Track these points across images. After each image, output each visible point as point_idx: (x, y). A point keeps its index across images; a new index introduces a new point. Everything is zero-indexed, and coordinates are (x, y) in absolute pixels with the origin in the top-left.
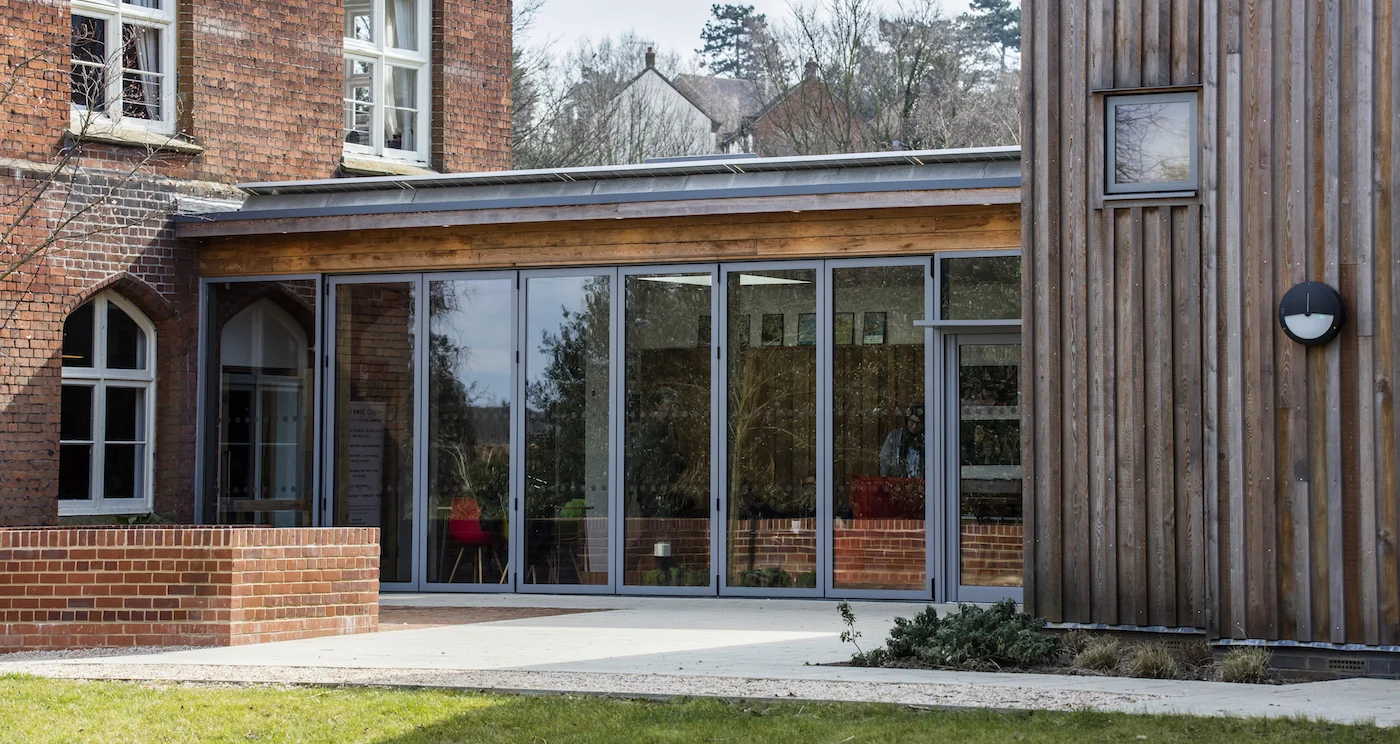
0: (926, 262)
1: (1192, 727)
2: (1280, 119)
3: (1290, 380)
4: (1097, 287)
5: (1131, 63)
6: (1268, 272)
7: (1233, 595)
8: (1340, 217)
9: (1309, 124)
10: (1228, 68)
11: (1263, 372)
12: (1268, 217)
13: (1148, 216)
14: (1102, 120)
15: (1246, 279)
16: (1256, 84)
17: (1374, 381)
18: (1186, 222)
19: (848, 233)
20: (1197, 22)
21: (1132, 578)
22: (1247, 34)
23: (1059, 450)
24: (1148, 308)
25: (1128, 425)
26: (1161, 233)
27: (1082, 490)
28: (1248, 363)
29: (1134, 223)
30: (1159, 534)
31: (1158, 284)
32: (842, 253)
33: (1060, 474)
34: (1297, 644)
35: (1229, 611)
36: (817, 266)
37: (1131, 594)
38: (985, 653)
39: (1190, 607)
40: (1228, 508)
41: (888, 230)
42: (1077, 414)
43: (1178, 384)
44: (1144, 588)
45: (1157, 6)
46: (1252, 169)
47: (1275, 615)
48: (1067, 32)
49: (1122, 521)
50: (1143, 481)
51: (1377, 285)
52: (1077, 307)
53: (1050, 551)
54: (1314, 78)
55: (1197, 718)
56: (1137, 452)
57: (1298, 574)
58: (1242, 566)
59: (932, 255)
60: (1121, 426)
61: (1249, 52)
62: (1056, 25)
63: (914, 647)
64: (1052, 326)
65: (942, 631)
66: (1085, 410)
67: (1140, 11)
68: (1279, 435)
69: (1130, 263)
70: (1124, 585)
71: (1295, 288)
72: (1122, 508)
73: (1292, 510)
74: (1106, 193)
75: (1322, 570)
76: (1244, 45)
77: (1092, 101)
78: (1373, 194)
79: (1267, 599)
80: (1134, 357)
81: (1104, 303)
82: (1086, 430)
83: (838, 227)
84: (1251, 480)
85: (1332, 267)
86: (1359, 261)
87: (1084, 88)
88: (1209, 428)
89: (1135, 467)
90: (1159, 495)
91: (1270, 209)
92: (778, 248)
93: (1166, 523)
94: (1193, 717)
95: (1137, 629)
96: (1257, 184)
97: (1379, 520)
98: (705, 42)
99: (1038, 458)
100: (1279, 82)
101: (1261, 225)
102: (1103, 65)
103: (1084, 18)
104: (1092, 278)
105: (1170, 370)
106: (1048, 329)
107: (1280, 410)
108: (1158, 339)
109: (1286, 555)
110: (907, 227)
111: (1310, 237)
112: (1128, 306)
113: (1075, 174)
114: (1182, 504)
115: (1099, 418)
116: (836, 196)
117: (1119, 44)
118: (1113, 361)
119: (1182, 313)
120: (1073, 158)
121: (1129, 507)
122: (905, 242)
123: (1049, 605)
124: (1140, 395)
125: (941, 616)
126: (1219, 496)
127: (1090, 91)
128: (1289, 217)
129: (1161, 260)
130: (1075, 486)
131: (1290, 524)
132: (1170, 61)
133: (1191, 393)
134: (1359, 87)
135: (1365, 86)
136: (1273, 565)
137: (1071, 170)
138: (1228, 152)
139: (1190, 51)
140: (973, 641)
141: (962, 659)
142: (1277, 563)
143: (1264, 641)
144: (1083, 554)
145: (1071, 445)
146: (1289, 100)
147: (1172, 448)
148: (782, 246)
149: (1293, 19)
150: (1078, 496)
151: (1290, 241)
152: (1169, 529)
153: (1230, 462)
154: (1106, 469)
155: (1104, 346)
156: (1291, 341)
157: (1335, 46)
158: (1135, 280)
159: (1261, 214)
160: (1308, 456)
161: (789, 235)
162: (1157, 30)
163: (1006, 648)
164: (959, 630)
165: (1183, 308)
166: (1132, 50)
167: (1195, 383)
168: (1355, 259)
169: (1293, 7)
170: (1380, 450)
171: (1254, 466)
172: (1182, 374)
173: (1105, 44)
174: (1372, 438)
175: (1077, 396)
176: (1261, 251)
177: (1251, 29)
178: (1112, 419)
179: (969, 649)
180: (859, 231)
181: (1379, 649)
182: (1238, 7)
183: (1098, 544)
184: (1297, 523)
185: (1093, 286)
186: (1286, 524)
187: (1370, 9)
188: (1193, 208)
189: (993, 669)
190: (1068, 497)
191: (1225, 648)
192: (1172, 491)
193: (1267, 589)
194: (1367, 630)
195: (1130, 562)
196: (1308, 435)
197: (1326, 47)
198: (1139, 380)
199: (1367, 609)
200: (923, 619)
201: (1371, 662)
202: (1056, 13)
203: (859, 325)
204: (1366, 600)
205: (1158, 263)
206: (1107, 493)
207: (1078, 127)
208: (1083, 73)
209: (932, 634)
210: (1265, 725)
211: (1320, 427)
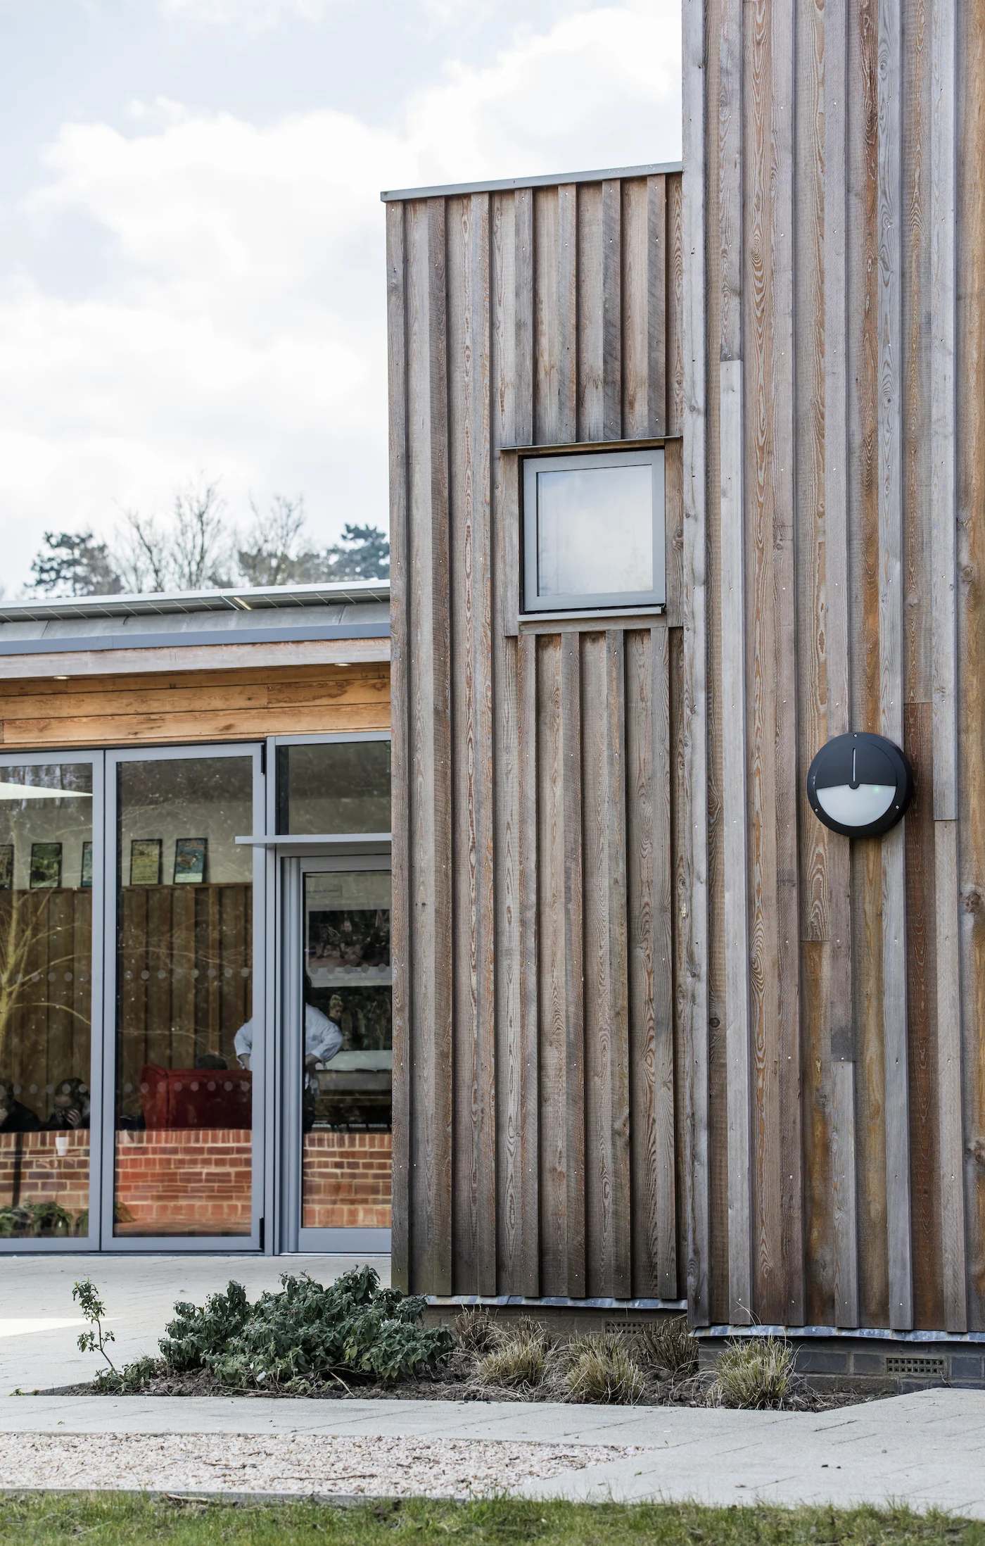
0: (254, 751)
1: (699, 1532)
2: (807, 467)
3: (824, 892)
4: (509, 760)
5: (561, 405)
6: (790, 717)
7: (732, 1252)
8: (904, 625)
9: (853, 474)
10: (723, 384)
11: (780, 882)
12: (788, 628)
13: (589, 646)
14: (516, 497)
15: (753, 730)
16: (767, 410)
17: (960, 894)
18: (650, 654)
19: (140, 710)
20: (663, 338)
21: (563, 1221)
22: (753, 327)
23: (450, 1020)
24: (590, 793)
25: (559, 979)
26: (609, 673)
27: (486, 1081)
28: (756, 868)
29: (568, 658)
30: (606, 1150)
31: (605, 754)
32: (131, 740)
33: (452, 1058)
34: (835, 1332)
35: (725, 1278)
36: (94, 758)
37: (560, 1247)
38: (324, 1362)
39: (653, 1267)
40: (724, 1108)
41: (198, 704)
42: (478, 960)
43: (636, 912)
44: (581, 1238)
45: (600, 313)
46: (762, 550)
47: (799, 1285)
48: (459, 356)
49: (549, 1132)
50: (581, 1067)
51: (963, 737)
52: (478, 792)
53: (434, 1180)
54: (860, 399)
55: (705, 1511)
56: (572, 1020)
57: (838, 1215)
58: (747, 1204)
59: (263, 741)
60: (547, 979)
61: (755, 359)
62: (443, 345)
63: (205, 1356)
64: (440, 823)
65: (254, 1327)
66: (490, 955)
67: (574, 322)
68: (807, 986)
69: (561, 722)
70: (550, 1231)
71: (832, 744)
72: (549, 1110)
73: (827, 1110)
74: (523, 611)
75: (875, 1209)
76: (748, 346)
77: (500, 465)
78: (957, 587)
79: (786, 1257)
80: (567, 871)
81: (520, 784)
82: (492, 987)
83: (125, 701)
84: (761, 1060)
85: (891, 709)
86: (936, 697)
87: (488, 446)
88: (694, 975)
89: (569, 1045)
90: (607, 1088)
91: (792, 615)
92: (36, 733)
93: (616, 1133)
94: (697, 1508)
95: (570, 1303)
96: (770, 574)
97: (969, 1122)
98: (36, 575)
99: (418, 1032)
100: (806, 406)
101: (777, 641)
102: (518, 406)
103: (487, 334)
104: (501, 746)
105: (623, 890)
106: (432, 828)
107: (808, 946)
108: (604, 841)
109: (817, 1182)
110: (227, 700)
111: (856, 658)
112: (559, 789)
113: (474, 581)
114: (642, 1100)
115: (513, 967)
116: (120, 653)
117: (542, 375)
118: (534, 875)
119: (643, 799)
120: (471, 557)
121: (560, 1109)
122: (223, 722)
123: (432, 1267)
124: (577, 930)
125: (253, 1298)
126: (710, 1088)
127: (498, 449)
128: (822, 628)
129: (610, 716)
130: (475, 1077)
131: (824, 1133)
132: (623, 402)
133: (656, 927)
134: (934, 411)
135: (943, 408)
136: (797, 1201)
137: (468, 576)
138: (723, 523)
139: (653, 384)
140: (304, 1343)
141: (285, 1377)
142: (804, 1198)
143: (782, 1328)
144: (487, 1185)
145: (468, 1010)
146: (821, 434)
147: (626, 1012)
148: (41, 730)
149: (827, 300)
150: (480, 1092)
151: (823, 666)
152: (622, 1142)
153: (728, 1032)
154: (523, 1047)
155: (521, 853)
156: (825, 829)
157: (895, 344)
158: (569, 748)
159: (777, 623)
160: (855, 1021)
161: (52, 713)
162: (601, 352)
163: (360, 1354)
164: (282, 1325)
165: (643, 791)
166: (562, 383)
167: (663, 909)
168: (928, 693)
169: (827, 281)
170: (970, 1008)
171: (768, 1038)
172: (642, 896)
173: (519, 375)
174: (957, 988)
175: (479, 933)
176: (777, 684)
177: (759, 320)
178: (534, 969)
179: (297, 1357)
180: (155, 706)
181: (967, 1338)
182: (737, 282)
183: (510, 1167)
184: (836, 1130)
185: (504, 758)
186: (818, 1133)
187: (950, 283)
188: (659, 634)
189: (337, 1393)
190: (464, 1094)
191: (720, 1341)
192: (626, 1082)
193: (786, 1240)
194: (948, 1307)
195: (561, 1195)
196: (853, 984)
197: (880, 346)
198: (575, 907)
199: (948, 1272)
200: (222, 1307)
201: (954, 1358)
202: (443, 326)
203: (169, 860)
204: (948, 1256)
205: (605, 721)
206: (524, 1087)
207: (479, 507)
208: (487, 421)
209: (236, 1331)
210: (833, 1523)
211: (873, 973)
